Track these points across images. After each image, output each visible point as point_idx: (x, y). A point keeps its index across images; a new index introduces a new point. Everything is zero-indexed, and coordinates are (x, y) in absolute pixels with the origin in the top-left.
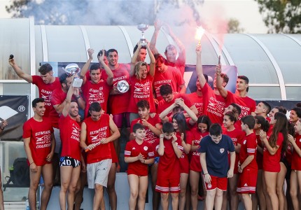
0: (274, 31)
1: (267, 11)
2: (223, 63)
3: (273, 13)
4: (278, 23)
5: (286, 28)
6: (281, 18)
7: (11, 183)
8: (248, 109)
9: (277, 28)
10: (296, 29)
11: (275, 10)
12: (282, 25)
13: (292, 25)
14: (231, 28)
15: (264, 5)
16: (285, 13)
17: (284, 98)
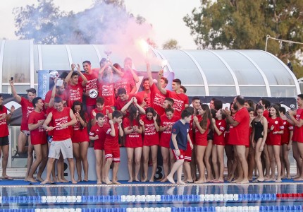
0: (202, 47)
1: (197, 34)
2: (165, 70)
3: (200, 35)
4: (204, 42)
5: (210, 46)
6: (206, 39)
7: (17, 155)
8: (182, 102)
9: (203, 45)
10: (217, 47)
11: (202, 33)
12: (207, 44)
13: (214, 44)
14: (172, 46)
15: (194, 30)
16: (209, 36)
17: (208, 94)
